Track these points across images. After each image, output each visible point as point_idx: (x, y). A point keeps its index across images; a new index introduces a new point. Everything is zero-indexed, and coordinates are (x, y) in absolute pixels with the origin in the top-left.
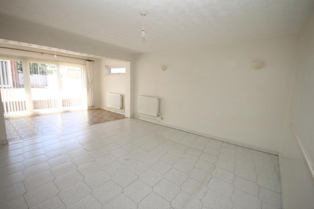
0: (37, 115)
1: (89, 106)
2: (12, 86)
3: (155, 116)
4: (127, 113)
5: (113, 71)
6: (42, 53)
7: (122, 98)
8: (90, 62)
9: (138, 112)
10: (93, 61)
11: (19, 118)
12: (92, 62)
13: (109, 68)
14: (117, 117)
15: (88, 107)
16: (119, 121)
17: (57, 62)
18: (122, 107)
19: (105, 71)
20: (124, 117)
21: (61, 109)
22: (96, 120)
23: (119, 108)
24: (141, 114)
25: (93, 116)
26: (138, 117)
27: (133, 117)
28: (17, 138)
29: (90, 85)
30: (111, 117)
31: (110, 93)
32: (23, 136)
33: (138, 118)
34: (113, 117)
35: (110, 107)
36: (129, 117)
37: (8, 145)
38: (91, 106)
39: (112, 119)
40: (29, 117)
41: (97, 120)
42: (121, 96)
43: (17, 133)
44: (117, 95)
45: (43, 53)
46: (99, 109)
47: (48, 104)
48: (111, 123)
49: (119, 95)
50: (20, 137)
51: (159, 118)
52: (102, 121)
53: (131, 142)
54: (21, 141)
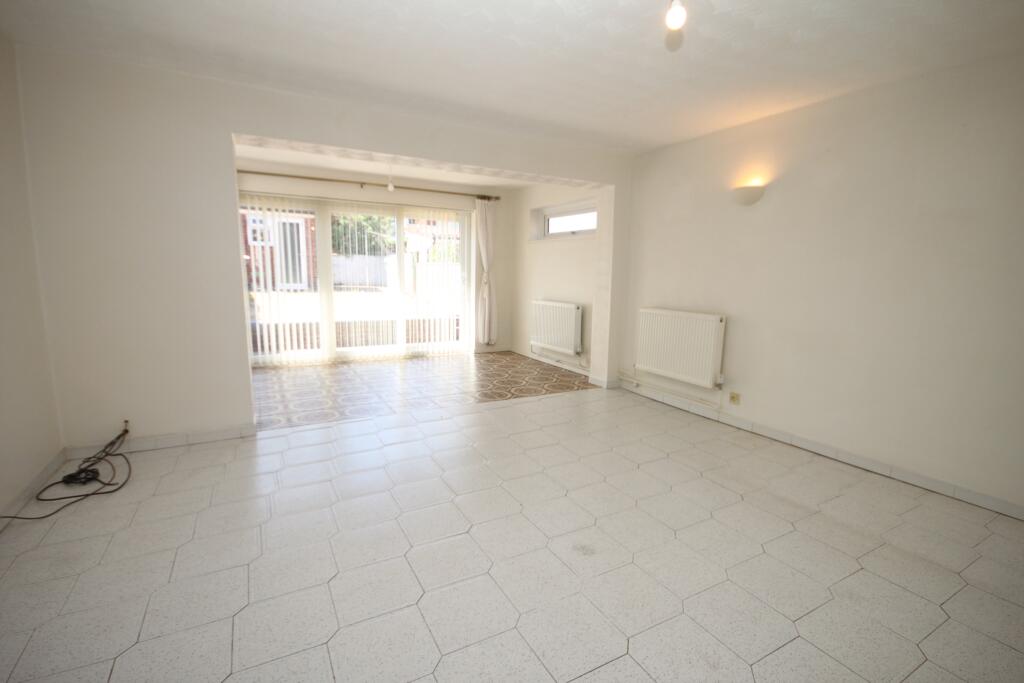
0: (344, 363)
1: (481, 341)
2: (304, 285)
3: (706, 388)
4: (598, 369)
5: (557, 225)
6: (362, 184)
7: (584, 316)
8: (486, 202)
9: (637, 365)
10: (497, 198)
11: (302, 368)
12: (492, 202)
13: (542, 218)
14: (561, 381)
15: (478, 344)
16: (567, 395)
17: (397, 209)
18: (582, 351)
19: (530, 228)
20: (584, 383)
21: (402, 348)
22: (494, 385)
23: (571, 352)
24: (649, 374)
25: (487, 375)
26: (638, 385)
27: (619, 384)
28: (280, 421)
29: (485, 275)
30: (541, 379)
31: (545, 300)
32: (295, 418)
33: (635, 390)
34: (547, 379)
35: (543, 349)
36: (605, 386)
37: (256, 440)
38: (486, 341)
39: (546, 386)
40: (325, 366)
41: (499, 388)
42: (580, 310)
43: (286, 407)
44: (566, 306)
45: (364, 183)
46: (509, 353)
47: (372, 333)
48: (540, 400)
49: (573, 307)
50: (289, 420)
51: (722, 398)
52: (512, 391)
53: (605, 481)
54: (287, 431)
